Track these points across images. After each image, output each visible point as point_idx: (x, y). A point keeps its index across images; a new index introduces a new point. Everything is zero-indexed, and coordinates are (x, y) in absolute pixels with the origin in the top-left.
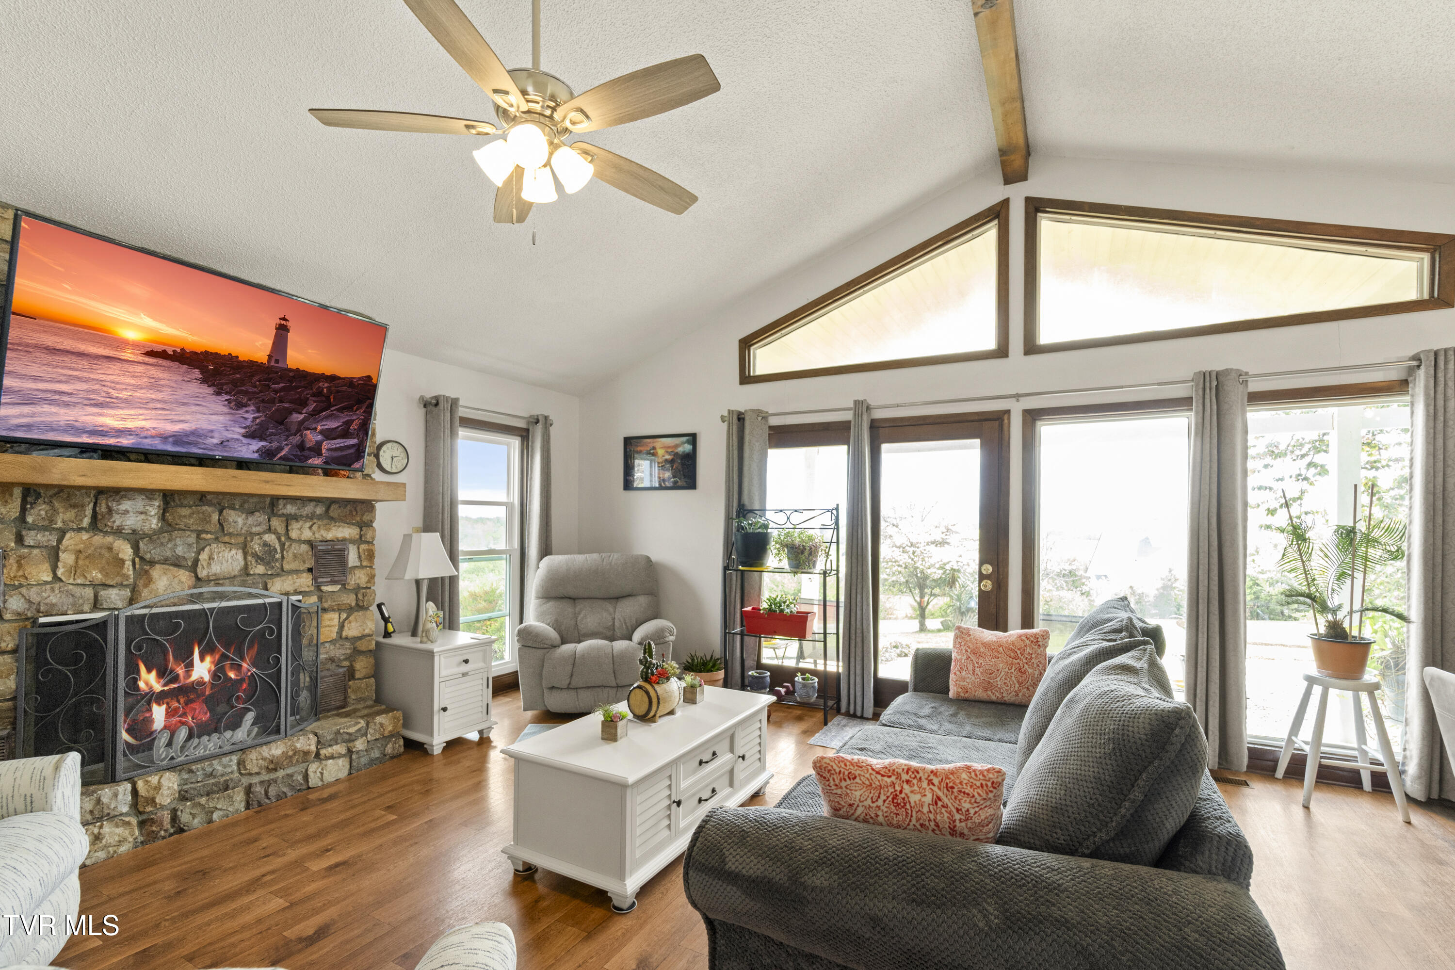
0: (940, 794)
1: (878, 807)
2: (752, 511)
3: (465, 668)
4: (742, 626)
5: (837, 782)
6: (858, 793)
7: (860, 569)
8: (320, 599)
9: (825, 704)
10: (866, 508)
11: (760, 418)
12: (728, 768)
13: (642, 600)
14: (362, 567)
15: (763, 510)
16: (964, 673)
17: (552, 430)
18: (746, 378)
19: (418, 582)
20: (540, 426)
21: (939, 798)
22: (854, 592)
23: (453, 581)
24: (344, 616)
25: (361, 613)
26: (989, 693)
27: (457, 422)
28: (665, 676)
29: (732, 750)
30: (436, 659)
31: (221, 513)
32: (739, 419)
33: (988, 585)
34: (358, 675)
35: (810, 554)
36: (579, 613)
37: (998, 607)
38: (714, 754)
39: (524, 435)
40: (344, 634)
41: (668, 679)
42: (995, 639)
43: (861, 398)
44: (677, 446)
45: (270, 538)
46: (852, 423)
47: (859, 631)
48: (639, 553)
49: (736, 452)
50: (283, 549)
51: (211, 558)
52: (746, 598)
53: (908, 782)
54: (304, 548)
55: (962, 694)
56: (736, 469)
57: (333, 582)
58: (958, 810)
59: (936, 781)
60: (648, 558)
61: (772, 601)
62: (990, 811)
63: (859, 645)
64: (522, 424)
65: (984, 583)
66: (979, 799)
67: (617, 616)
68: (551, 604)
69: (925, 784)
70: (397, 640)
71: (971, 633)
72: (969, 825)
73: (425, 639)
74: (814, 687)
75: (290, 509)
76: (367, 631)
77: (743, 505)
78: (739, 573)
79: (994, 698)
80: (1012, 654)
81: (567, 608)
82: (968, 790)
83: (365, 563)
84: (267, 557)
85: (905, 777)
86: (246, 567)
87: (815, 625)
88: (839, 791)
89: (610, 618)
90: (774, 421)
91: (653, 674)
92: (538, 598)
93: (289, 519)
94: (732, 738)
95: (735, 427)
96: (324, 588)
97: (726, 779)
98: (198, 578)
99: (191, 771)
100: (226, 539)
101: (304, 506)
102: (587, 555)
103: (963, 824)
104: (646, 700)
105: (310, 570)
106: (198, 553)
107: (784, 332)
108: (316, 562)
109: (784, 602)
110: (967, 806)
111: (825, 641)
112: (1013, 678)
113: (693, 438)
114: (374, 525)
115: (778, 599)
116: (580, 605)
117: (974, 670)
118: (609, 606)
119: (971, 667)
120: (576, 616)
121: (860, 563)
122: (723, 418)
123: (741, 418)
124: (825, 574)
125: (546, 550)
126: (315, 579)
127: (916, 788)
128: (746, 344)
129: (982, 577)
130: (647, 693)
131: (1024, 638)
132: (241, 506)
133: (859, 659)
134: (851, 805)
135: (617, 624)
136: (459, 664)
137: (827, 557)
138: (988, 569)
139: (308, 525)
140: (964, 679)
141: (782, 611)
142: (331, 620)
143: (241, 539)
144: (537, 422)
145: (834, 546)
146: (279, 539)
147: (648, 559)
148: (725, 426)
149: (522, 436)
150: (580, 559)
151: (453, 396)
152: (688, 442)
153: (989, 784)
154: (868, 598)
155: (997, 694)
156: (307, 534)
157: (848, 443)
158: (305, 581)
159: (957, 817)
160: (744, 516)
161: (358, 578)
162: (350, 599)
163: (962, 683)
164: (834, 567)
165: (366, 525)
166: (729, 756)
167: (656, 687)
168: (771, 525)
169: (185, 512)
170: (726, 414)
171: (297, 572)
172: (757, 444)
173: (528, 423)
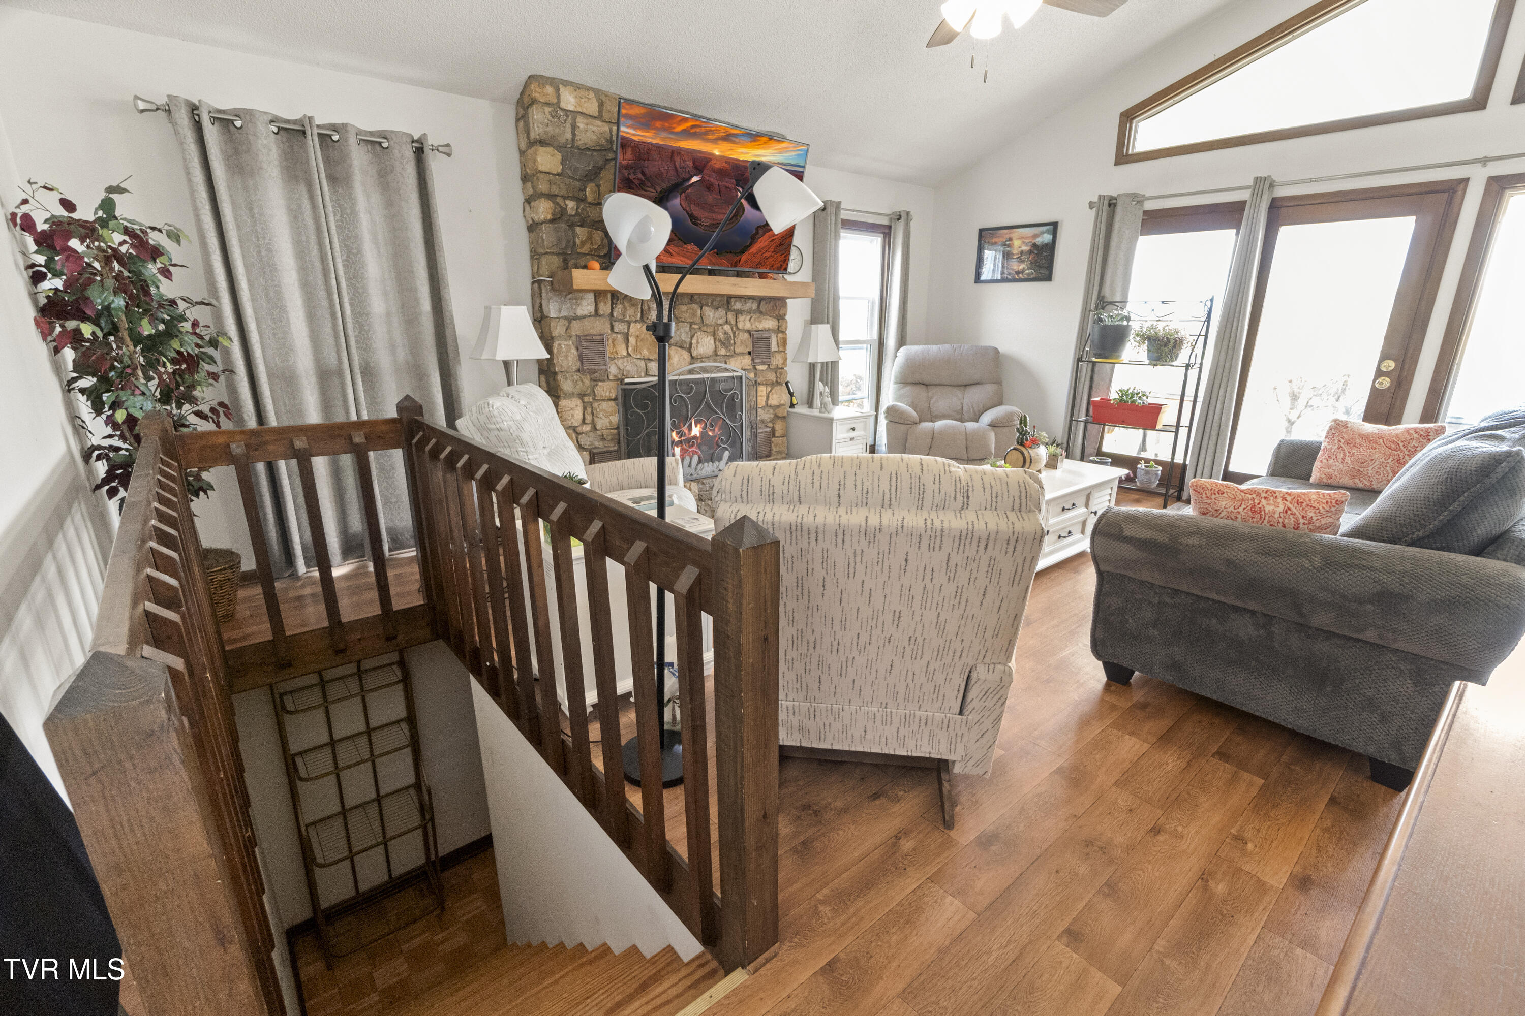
0: (1291, 506)
1: (1239, 513)
2: (1112, 303)
3: (852, 434)
4: (1087, 415)
5: (1208, 495)
6: (1224, 503)
7: (1228, 364)
8: (756, 375)
9: (1167, 491)
10: (1247, 298)
11: (1134, 203)
12: (1082, 519)
13: (989, 388)
14: (779, 352)
15: (1124, 302)
16: (1331, 461)
17: (912, 224)
18: (1123, 157)
19: (812, 366)
20: (902, 223)
21: (1289, 509)
22: (1216, 386)
23: (834, 365)
24: (769, 389)
25: (779, 387)
26: (1357, 480)
27: (839, 225)
28: (1035, 443)
29: (1087, 506)
30: (834, 424)
31: (701, 308)
32: (1110, 205)
33: (1386, 382)
34: (777, 435)
35: (1174, 347)
36: (932, 398)
37: (1392, 406)
38: (1074, 505)
39: (886, 232)
40: (769, 403)
41: (1038, 445)
42: (1376, 431)
43: (1263, 175)
44: (1035, 236)
45: (727, 328)
46: (1248, 204)
47: (1215, 425)
48: (987, 345)
49: (1102, 242)
50: (734, 337)
51: (698, 342)
52: (1094, 390)
53: (1265, 498)
54: (746, 335)
55: (1325, 480)
56: (1100, 259)
57: (763, 363)
58: (1303, 517)
59: (1289, 498)
60: (996, 349)
61: (1123, 393)
62: (1331, 520)
63: (1214, 438)
64: (885, 221)
65: (1380, 380)
66: (1322, 510)
67: (966, 401)
68: (908, 389)
69: (1279, 500)
70: (799, 410)
71: (1349, 425)
72: (1310, 527)
73: (823, 410)
74: (1157, 474)
75: (738, 306)
76: (782, 402)
77: (1103, 297)
78: (1090, 365)
79: (1361, 485)
80: (1393, 446)
81: (922, 392)
82: (1316, 505)
83: (781, 349)
84: (726, 343)
85: (1263, 495)
86: (715, 351)
87: (1167, 417)
88: (1209, 501)
89: (959, 403)
90: (1150, 206)
91: (1027, 440)
92: (896, 383)
93: (738, 313)
94: (1088, 496)
95: (1104, 214)
96: (758, 367)
97: (1079, 527)
98: (692, 357)
99: (703, 483)
100: (705, 328)
101: (746, 303)
102: (940, 346)
103: (1306, 527)
104: (1022, 459)
105: (750, 353)
106: (691, 339)
107: (1176, 99)
108: (753, 347)
109: (1137, 394)
110: (1312, 514)
111: (1177, 433)
112: (1388, 468)
113: (1054, 227)
114: (787, 317)
115: (1130, 391)
116: (933, 391)
117: (1343, 459)
118: (958, 392)
119: (1340, 456)
120: (929, 399)
121: (1229, 357)
122: (1091, 205)
123: (1112, 203)
124: (1188, 366)
125: (902, 341)
126: (753, 360)
127: (1271, 502)
128: (1129, 117)
129: (1379, 373)
130: (1023, 454)
131: (1412, 432)
132: (712, 303)
133: (1211, 451)
134: (1216, 510)
135: (965, 409)
136: (848, 431)
137: (1193, 350)
138: (1390, 365)
139: (748, 318)
140: (1329, 467)
141: (1134, 402)
142: (763, 390)
143: (712, 329)
144: (899, 218)
145: (1202, 339)
146: (732, 328)
147: (996, 351)
148: (1093, 212)
149: (884, 233)
150: (934, 349)
151: (837, 200)
152: (1047, 232)
153: (1334, 501)
154: (1233, 392)
155: (1366, 482)
156: (748, 326)
157: (1238, 227)
158: (747, 361)
159: (1302, 521)
160: (1103, 308)
161: (777, 360)
162: (772, 377)
163: (1327, 470)
164: (1199, 361)
165: (781, 318)
166: (1084, 510)
167: (1030, 450)
168: (1133, 317)
169: (683, 308)
170: (1095, 199)
171: (742, 354)
172: (1127, 232)
173: (891, 220)
